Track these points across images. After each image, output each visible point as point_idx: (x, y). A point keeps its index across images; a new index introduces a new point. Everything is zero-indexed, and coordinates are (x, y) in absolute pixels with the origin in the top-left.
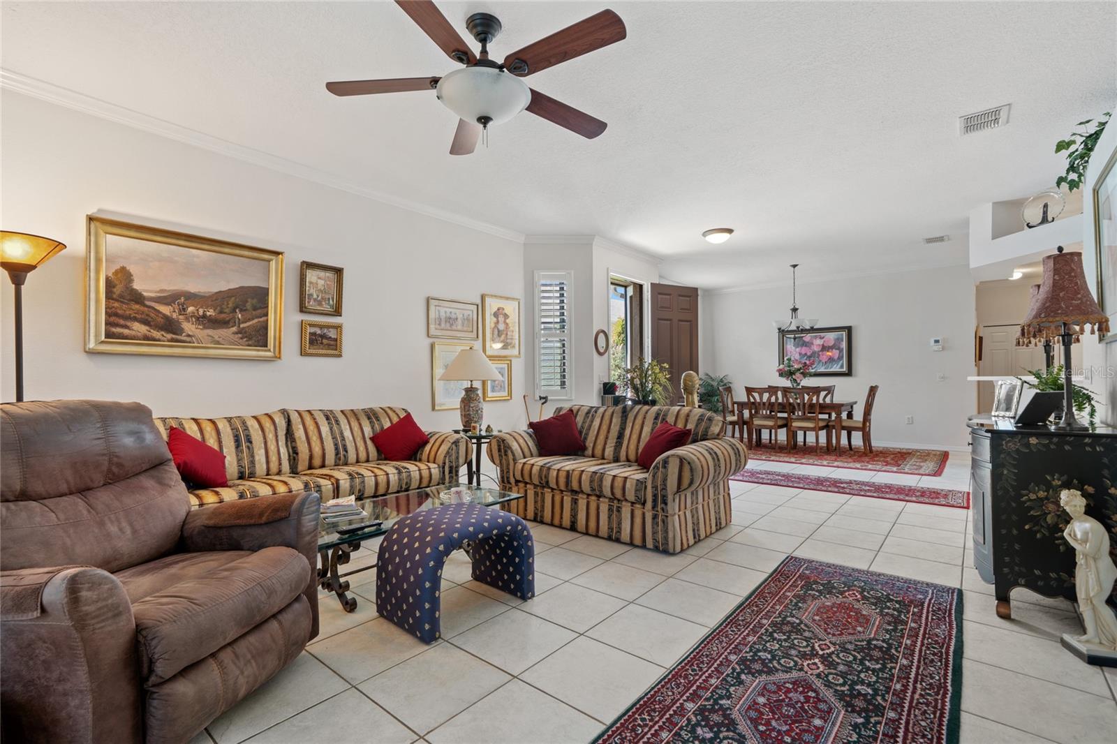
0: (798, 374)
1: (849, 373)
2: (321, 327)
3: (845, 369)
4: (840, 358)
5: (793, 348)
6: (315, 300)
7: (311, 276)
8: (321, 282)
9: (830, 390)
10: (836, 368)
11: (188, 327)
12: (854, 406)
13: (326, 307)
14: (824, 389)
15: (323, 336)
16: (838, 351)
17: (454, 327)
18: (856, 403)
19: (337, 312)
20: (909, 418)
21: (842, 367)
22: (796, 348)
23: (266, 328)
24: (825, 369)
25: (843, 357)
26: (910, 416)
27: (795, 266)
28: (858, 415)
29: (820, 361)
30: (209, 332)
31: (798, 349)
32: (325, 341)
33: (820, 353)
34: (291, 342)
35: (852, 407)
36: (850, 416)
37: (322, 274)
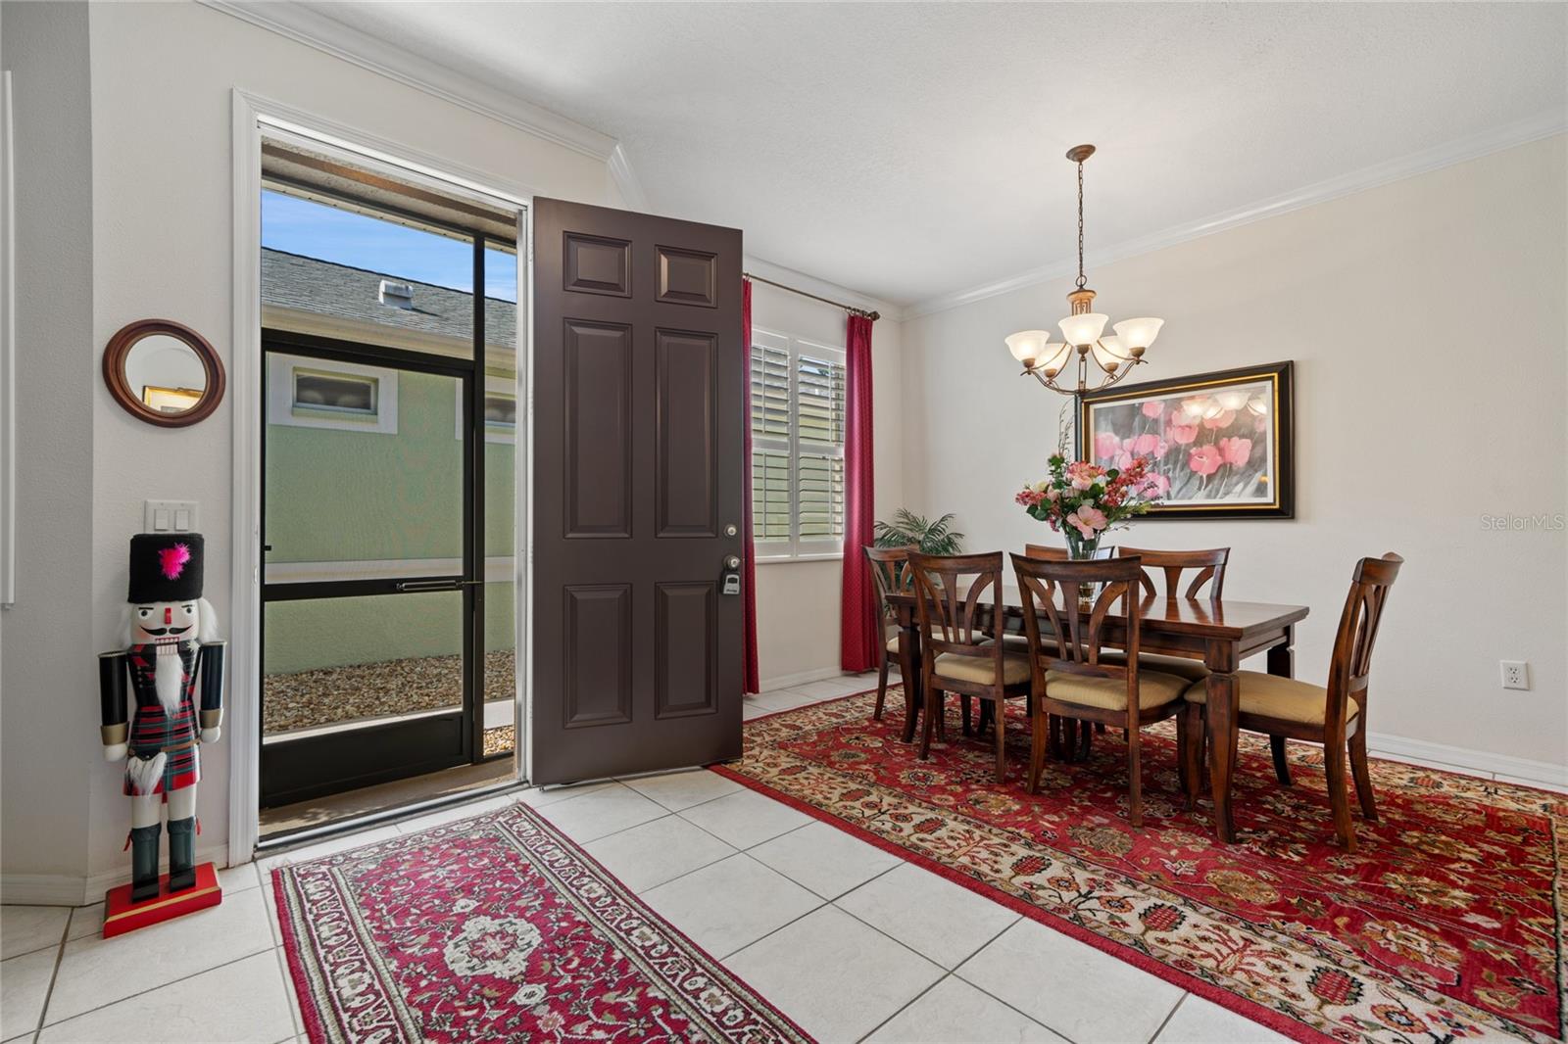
0: (1087, 508)
1: (1285, 509)
3: (1270, 498)
4: (1255, 464)
5: (1117, 439)
9: (1210, 565)
10: (1241, 495)
12: (1298, 628)
14: (1193, 559)
16: (1248, 442)
18: (1303, 613)
20: (1513, 670)
21: (1261, 489)
22: (1122, 439)
24: (1208, 496)
25: (1264, 460)
26: (1520, 663)
27: (1081, 153)
28: (1312, 664)
29: (1193, 473)
31: (1127, 441)
33: (1193, 451)
35: (1287, 631)
36: (1280, 662)
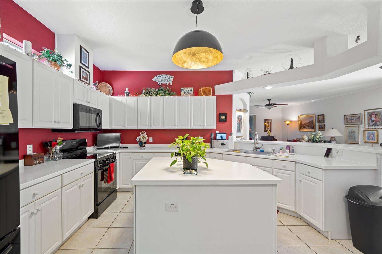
2: (321, 125)
6: (321, 121)
7: (320, 117)
8: (321, 118)
11: (306, 127)
13: (322, 122)
15: (321, 127)
17: (353, 122)
19: (324, 122)
23: (313, 126)
30: (308, 128)
32: (322, 128)
34: (317, 127)
37: (321, 116)
